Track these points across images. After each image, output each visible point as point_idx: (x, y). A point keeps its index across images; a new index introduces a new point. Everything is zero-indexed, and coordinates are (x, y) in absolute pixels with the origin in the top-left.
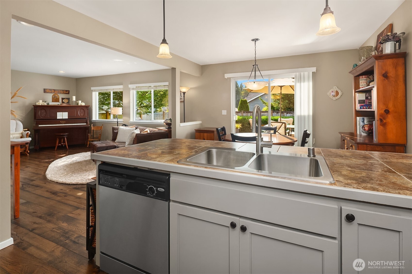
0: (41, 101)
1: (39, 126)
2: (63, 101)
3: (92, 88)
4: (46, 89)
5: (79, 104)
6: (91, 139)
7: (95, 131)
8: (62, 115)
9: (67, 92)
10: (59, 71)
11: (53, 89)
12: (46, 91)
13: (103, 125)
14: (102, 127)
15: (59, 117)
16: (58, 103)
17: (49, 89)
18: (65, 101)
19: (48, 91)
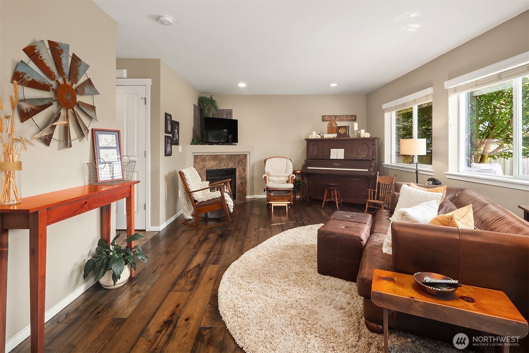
0: (314, 133)
1: (308, 168)
2: (340, 131)
3: (384, 106)
4: (325, 116)
5: (362, 136)
6: (374, 199)
7: (382, 184)
8: (337, 154)
9: (353, 118)
10: (329, 85)
11: (334, 116)
12: (325, 118)
13: (396, 175)
14: (394, 178)
15: (333, 157)
16: (334, 136)
17: (328, 116)
18: (342, 131)
19: (327, 119)
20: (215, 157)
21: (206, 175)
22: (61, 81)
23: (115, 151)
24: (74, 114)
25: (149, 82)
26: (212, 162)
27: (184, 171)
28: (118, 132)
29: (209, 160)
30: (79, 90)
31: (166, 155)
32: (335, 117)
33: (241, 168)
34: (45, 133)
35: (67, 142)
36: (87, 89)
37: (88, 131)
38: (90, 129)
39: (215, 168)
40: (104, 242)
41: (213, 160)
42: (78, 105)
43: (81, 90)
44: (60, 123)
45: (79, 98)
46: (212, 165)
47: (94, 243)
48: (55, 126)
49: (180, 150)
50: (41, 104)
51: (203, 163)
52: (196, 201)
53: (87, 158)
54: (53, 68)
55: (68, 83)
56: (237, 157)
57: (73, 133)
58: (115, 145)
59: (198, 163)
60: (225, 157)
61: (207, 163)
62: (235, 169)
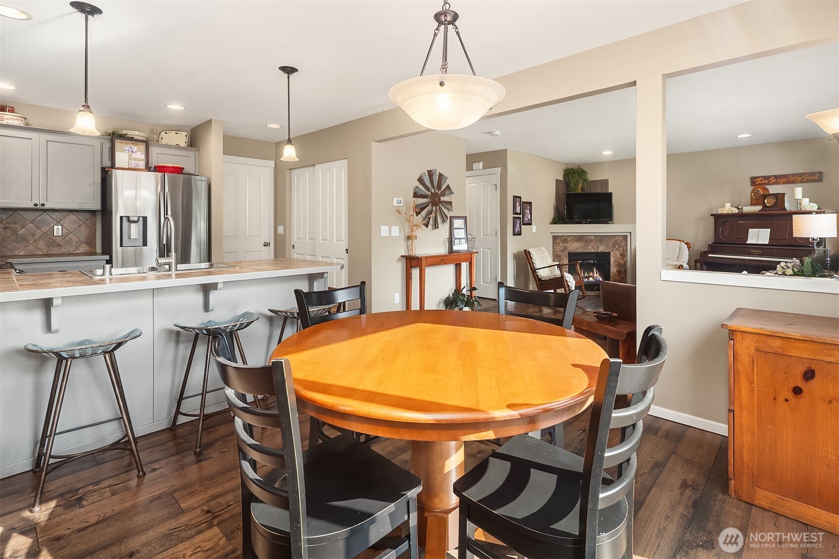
0: (728, 205)
1: (709, 255)
2: (766, 201)
4: (756, 178)
8: (759, 236)
9: (815, 177)
11: (773, 176)
12: (754, 181)
15: (751, 240)
16: (757, 209)
17: (762, 177)
18: (768, 202)
19: (759, 182)
20: (580, 238)
21: (567, 257)
22: (433, 191)
23: (463, 231)
24: (440, 209)
25: (498, 170)
26: (576, 244)
27: (531, 250)
28: (466, 217)
29: (572, 240)
30: (442, 194)
31: (514, 234)
32: (775, 178)
33: (617, 252)
34: (425, 222)
35: (436, 226)
36: (447, 192)
37: (448, 218)
38: (449, 217)
39: (580, 251)
40: (458, 291)
41: (577, 241)
42: (442, 202)
43: (443, 194)
44: (433, 215)
45: (442, 199)
46: (575, 247)
47: (452, 290)
48: (430, 217)
49: (534, 230)
50: (424, 206)
51: (564, 244)
52: (540, 280)
53: (447, 236)
54: (429, 185)
55: (437, 191)
56: (612, 239)
57: (439, 220)
58: (463, 227)
59: (559, 244)
60: (593, 238)
61: (569, 245)
62: (609, 253)
